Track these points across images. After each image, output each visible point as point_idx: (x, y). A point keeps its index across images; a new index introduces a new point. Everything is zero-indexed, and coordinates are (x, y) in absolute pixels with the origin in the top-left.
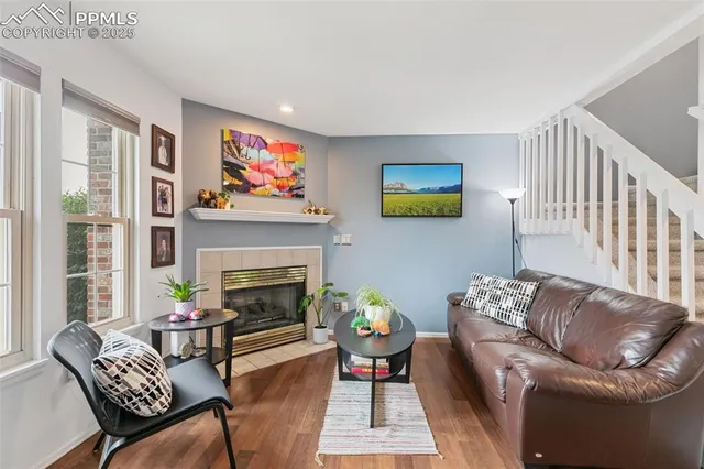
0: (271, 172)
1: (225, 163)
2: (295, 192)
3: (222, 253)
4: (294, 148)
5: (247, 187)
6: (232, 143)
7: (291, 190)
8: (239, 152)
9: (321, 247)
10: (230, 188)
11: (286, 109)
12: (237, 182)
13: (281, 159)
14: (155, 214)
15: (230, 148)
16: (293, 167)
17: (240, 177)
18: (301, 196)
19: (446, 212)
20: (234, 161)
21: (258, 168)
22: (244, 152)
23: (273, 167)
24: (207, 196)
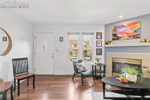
0: (126, 33)
1: (113, 34)
2: (135, 37)
4: (136, 23)
5: (118, 38)
6: (115, 29)
7: (134, 36)
8: (116, 31)
10: (114, 39)
12: (116, 38)
16: (135, 29)
17: (116, 36)
18: (139, 37)
20: (115, 33)
21: (122, 33)
23: (127, 31)
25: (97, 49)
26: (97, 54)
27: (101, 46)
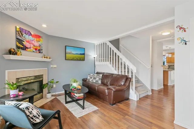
0: (33, 44)
1: (17, 39)
3: (16, 72)
5: (25, 48)
6: (20, 32)
7: (39, 50)
9: (47, 68)
10: (18, 48)
11: (44, 26)
12: (21, 46)
13: (36, 40)
15: (19, 33)
16: (39, 43)
18: (42, 53)
19: (81, 59)
20: (20, 38)
21: (28, 42)
22: (23, 36)
23: (33, 42)
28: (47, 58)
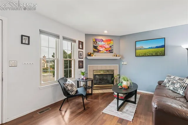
0: (104, 47)
1: (94, 46)
2: (110, 51)
3: (93, 66)
4: (110, 40)
5: (99, 51)
6: (96, 41)
7: (109, 51)
8: (97, 43)
9: (118, 65)
10: (94, 51)
11: (106, 32)
13: (107, 44)
14: (79, 58)
15: (95, 43)
16: (110, 45)
17: (97, 49)
18: (113, 52)
21: (101, 46)
22: (98, 43)
23: (105, 46)
24: (89, 54)
25: (79, 61)
26: (79, 68)
27: (83, 58)
28: (116, 56)
